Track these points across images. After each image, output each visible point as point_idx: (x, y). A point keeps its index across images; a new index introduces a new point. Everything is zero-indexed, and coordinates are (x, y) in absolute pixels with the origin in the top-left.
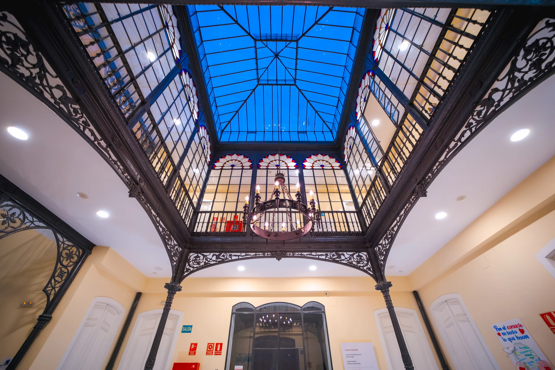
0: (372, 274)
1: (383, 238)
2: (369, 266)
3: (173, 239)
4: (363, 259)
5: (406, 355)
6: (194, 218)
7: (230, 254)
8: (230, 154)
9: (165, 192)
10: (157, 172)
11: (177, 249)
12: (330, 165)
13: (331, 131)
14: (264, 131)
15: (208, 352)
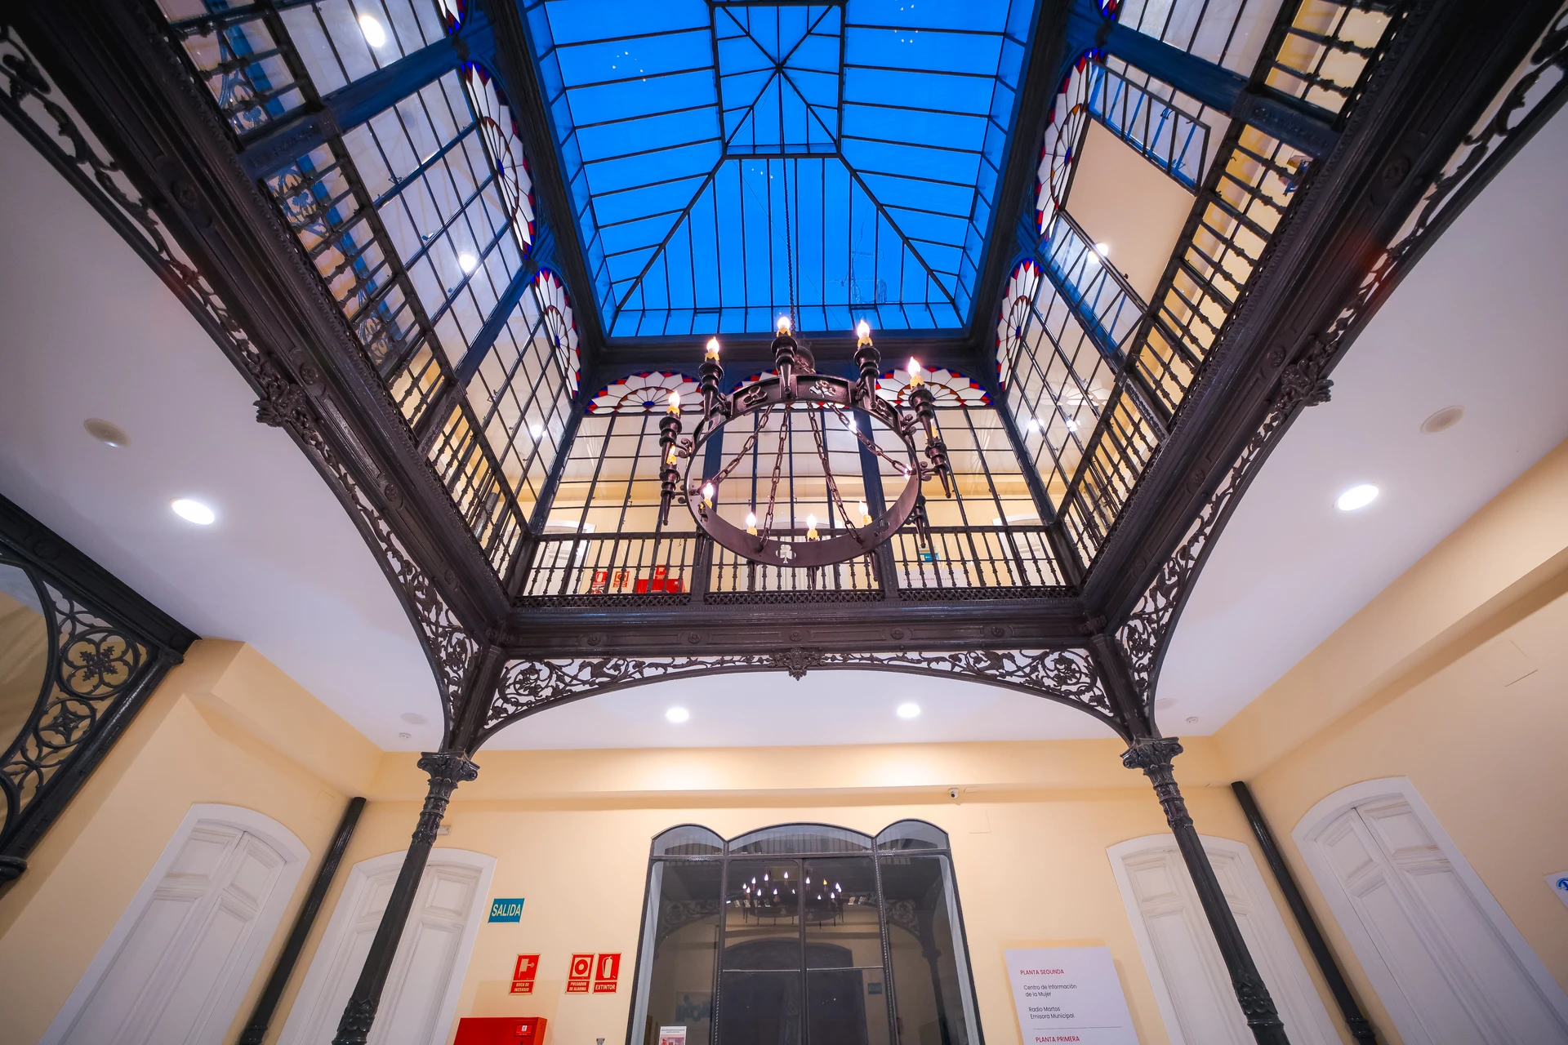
0: (1111, 715)
1: (1147, 593)
2: (1098, 693)
3: (445, 607)
4: (1077, 669)
5: (1250, 981)
6: (522, 555)
7: (637, 659)
8: (642, 371)
9: (411, 443)
10: (407, 419)
11: (461, 644)
12: (955, 397)
13: (953, 302)
14: (746, 307)
15: (574, 984)
